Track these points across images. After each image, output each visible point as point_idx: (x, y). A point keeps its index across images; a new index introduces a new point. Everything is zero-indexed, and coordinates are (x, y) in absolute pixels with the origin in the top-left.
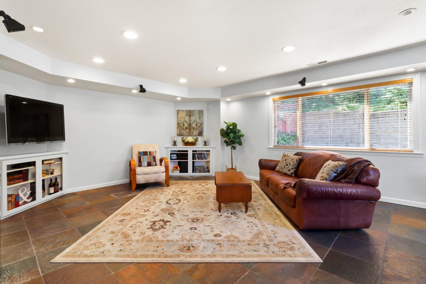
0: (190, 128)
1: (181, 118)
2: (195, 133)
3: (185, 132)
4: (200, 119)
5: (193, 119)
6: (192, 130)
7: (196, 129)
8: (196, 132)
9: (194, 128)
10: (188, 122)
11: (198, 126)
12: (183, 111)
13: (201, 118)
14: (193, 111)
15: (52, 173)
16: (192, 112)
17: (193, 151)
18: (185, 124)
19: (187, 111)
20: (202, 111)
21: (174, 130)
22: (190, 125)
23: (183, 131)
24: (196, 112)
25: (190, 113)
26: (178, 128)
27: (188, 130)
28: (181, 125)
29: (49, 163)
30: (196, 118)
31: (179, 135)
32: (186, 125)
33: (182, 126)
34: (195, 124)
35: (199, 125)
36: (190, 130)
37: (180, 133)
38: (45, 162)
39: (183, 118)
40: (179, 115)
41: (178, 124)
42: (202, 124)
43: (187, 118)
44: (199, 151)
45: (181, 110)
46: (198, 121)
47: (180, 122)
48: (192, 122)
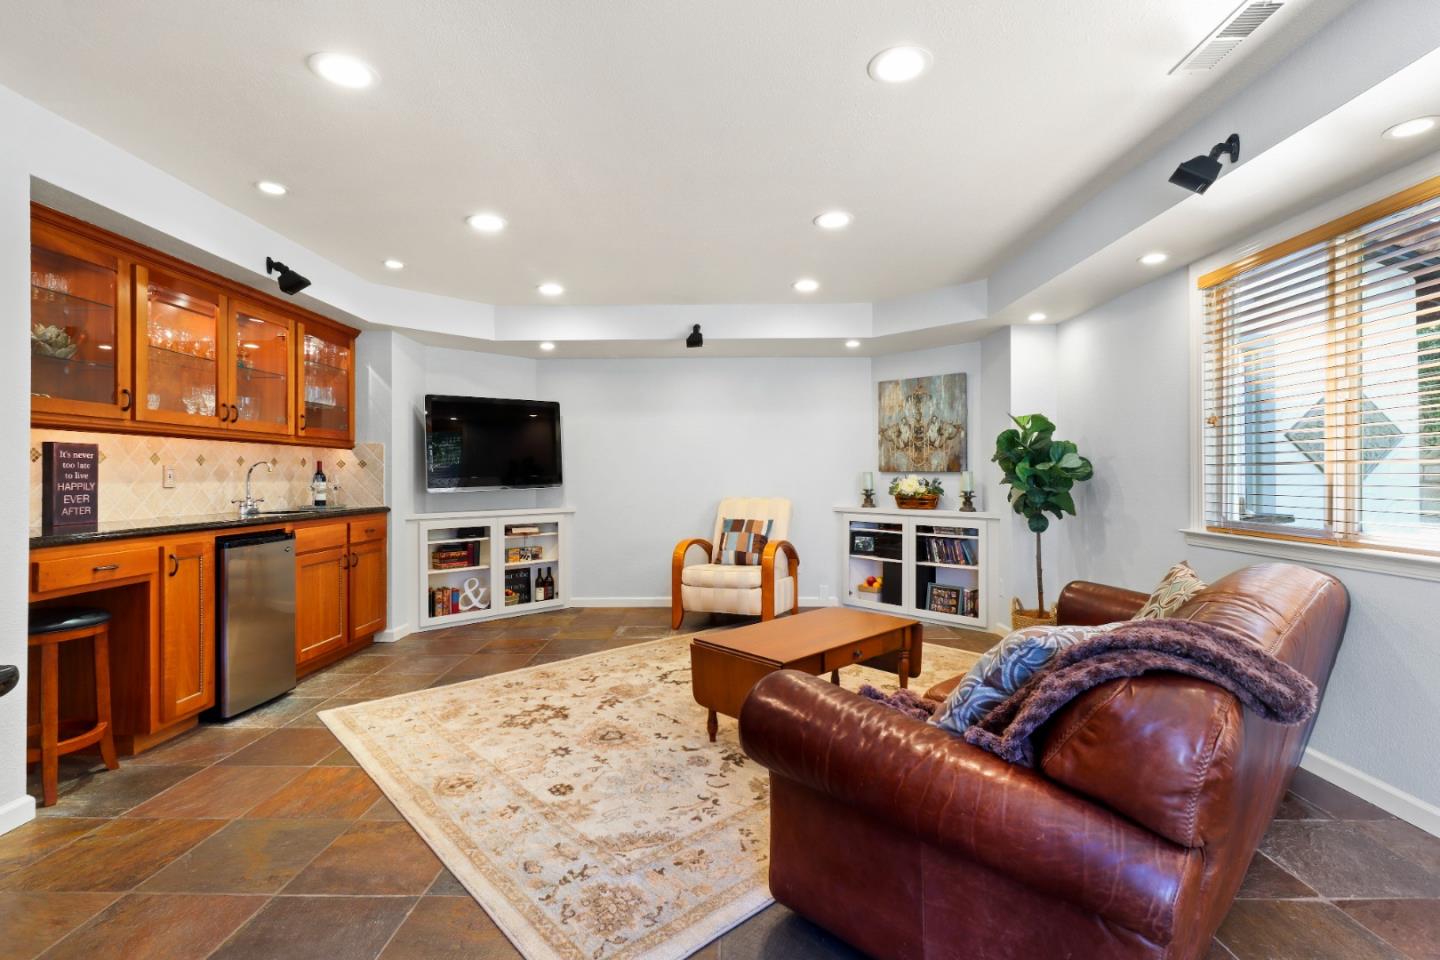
0: (919, 444)
1: (892, 408)
2: (935, 462)
3: (902, 459)
4: (952, 406)
5: (929, 408)
6: (926, 451)
7: (941, 447)
8: (939, 459)
9: (932, 444)
10: (912, 422)
11: (946, 435)
12: (897, 383)
13: (958, 407)
14: (929, 379)
15: (535, 556)
16: (924, 384)
17: (919, 528)
18: (904, 429)
19: (908, 382)
20: (963, 377)
21: (870, 453)
22: (919, 432)
23: (898, 454)
24: (938, 382)
25: (918, 391)
26: (880, 444)
27: (912, 453)
28: (891, 433)
29: (525, 534)
30: (938, 404)
31: (887, 469)
32: (907, 434)
33: (894, 437)
34: (934, 428)
35: (950, 430)
36: (918, 449)
37: (887, 463)
38: (514, 531)
39: (897, 409)
40: (886, 401)
41: (882, 431)
42: (961, 427)
43: (909, 410)
44: (940, 529)
45: (890, 382)
46: (946, 414)
47: (886, 422)
48: (925, 422)
